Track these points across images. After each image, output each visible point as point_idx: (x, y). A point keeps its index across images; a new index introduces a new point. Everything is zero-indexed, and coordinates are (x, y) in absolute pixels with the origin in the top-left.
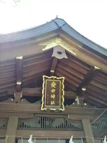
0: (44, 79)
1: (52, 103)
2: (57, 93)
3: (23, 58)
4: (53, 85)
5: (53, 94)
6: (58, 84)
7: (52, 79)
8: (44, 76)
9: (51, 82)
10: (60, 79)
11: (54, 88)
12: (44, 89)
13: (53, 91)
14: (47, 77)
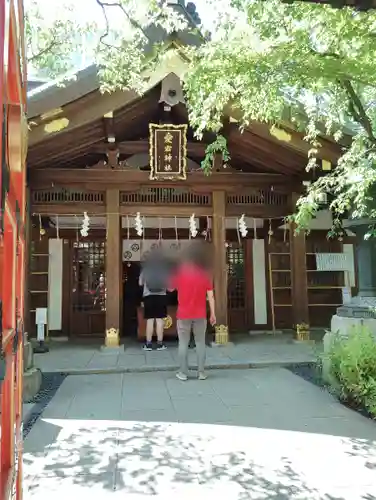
0: (151, 130)
1: (168, 168)
2: (174, 153)
3: (114, 114)
4: (168, 138)
5: (168, 154)
6: (176, 136)
7: (166, 128)
8: (151, 125)
9: (164, 134)
10: (179, 129)
11: (169, 144)
12: (152, 147)
13: (168, 149)
14: (156, 125)
